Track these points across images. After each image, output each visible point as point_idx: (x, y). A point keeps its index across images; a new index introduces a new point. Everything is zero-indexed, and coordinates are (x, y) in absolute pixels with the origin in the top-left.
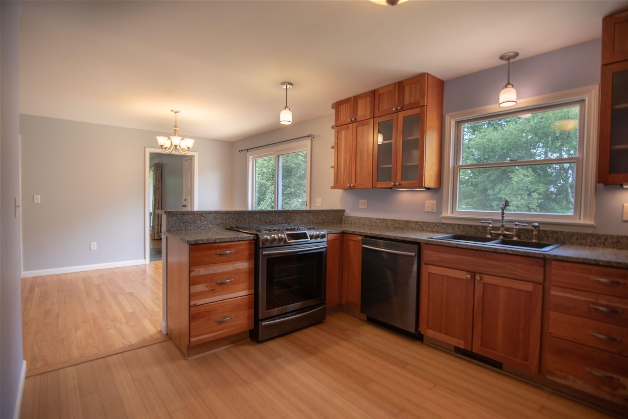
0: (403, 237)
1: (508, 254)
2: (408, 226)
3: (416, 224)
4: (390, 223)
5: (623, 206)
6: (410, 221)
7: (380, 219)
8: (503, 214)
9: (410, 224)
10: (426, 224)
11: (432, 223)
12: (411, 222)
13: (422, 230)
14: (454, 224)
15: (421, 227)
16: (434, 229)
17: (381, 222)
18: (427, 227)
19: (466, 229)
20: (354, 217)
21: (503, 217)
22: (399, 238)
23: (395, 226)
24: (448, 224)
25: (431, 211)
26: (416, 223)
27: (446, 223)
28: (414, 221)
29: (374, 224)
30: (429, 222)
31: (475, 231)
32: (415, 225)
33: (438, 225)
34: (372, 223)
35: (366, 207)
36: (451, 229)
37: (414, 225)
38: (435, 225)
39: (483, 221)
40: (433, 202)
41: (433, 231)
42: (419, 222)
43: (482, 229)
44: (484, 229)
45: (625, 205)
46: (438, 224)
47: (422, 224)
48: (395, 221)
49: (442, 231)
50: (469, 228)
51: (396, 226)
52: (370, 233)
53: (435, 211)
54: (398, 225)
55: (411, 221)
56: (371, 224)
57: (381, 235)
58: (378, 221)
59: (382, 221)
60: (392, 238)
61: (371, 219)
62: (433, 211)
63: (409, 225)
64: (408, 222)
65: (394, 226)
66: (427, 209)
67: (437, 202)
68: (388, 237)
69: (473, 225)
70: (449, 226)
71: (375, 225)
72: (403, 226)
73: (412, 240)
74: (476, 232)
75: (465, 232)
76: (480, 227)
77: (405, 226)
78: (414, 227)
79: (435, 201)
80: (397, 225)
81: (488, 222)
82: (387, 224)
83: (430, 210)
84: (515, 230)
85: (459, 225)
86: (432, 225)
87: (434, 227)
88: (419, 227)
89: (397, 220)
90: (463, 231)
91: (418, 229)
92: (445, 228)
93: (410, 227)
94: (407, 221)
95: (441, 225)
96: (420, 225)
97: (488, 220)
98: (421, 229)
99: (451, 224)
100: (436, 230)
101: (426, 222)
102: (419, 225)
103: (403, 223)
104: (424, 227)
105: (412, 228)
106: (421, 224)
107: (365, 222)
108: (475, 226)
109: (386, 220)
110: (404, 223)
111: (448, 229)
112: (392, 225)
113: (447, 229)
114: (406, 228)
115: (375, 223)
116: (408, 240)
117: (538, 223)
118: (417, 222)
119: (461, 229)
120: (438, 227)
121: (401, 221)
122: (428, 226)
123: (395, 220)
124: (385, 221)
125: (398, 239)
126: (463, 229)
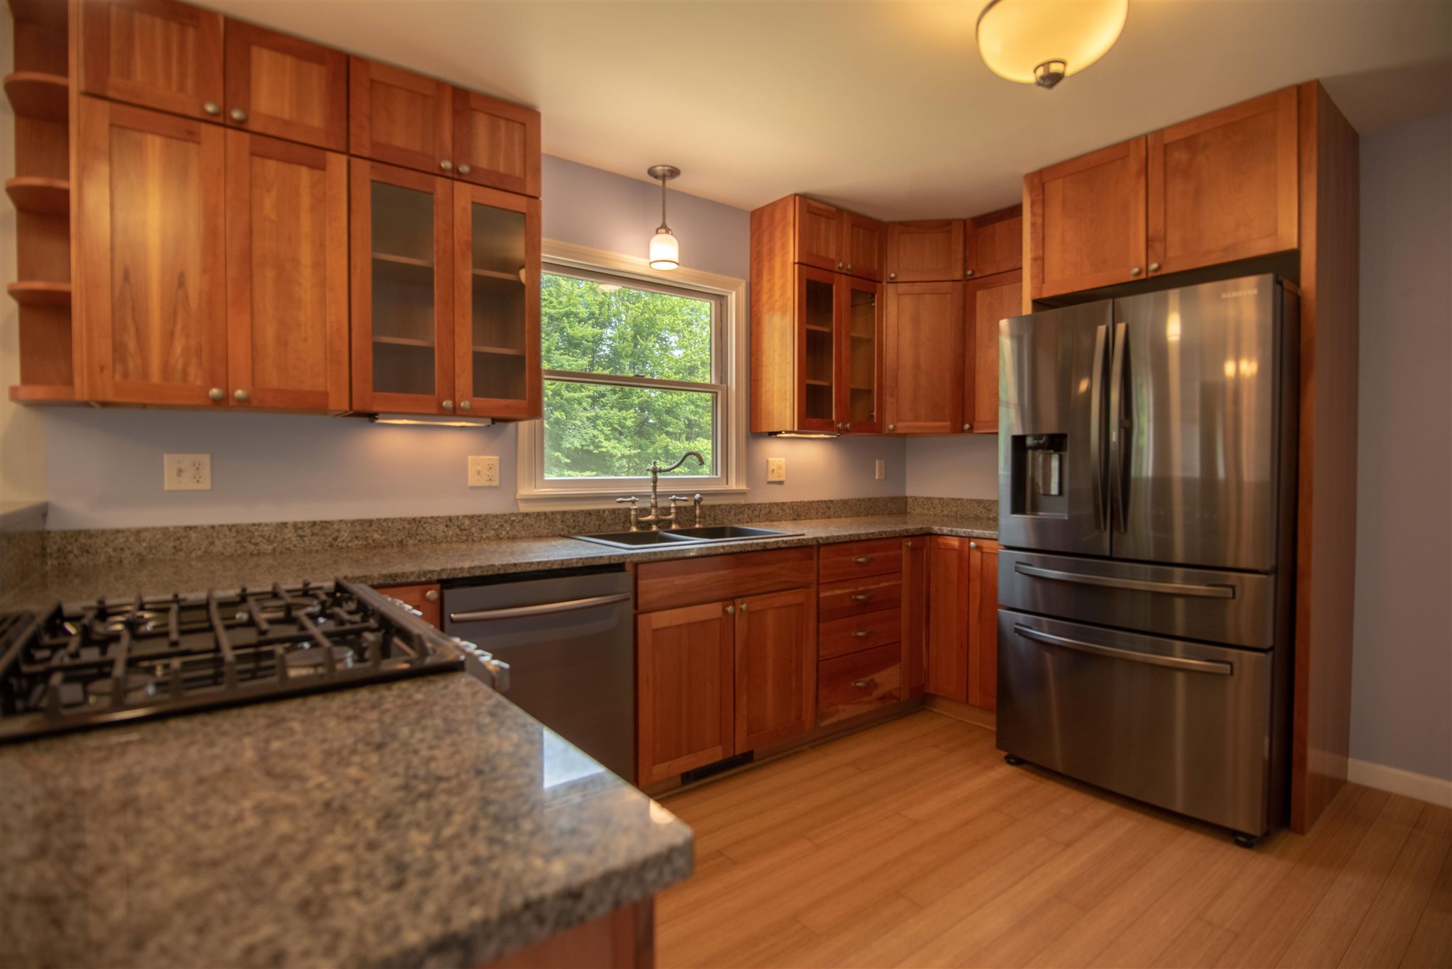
0: (587, 559)
1: (779, 549)
2: (422, 534)
3: (447, 526)
4: (345, 535)
5: (768, 461)
6: (426, 518)
7: (297, 526)
8: (655, 481)
9: (428, 527)
10: (479, 521)
11: (496, 516)
12: (431, 521)
13: (467, 540)
14: (553, 513)
15: (465, 533)
16: (504, 533)
17: (301, 537)
18: (482, 529)
19: (578, 522)
20: (138, 532)
21: (655, 487)
22: (577, 562)
23: (370, 541)
24: (538, 514)
25: (487, 484)
26: (449, 523)
27: (534, 513)
28: (442, 518)
29: (269, 548)
30: (487, 515)
31: (598, 523)
32: (446, 529)
33: (514, 521)
34: (256, 544)
35: (206, 484)
36: (547, 527)
37: (442, 527)
38: (506, 521)
39: (621, 499)
40: (490, 459)
41: (502, 536)
42: (458, 517)
43: (610, 517)
44: (613, 516)
45: (769, 459)
46: (513, 518)
47: (467, 522)
48: (371, 525)
49: (523, 533)
50: (585, 517)
51: (374, 540)
52: (471, 568)
53: (496, 483)
54: (383, 537)
55: (432, 518)
56: (251, 547)
57: (515, 565)
58: (289, 533)
59: (308, 532)
60: (556, 567)
61: (252, 529)
62: (493, 484)
63: (423, 532)
64: (418, 522)
65: (365, 543)
66: (472, 480)
67: (500, 460)
68: (541, 568)
69: (592, 510)
70: (541, 520)
71: (274, 550)
72: (401, 536)
73: (613, 562)
74: (600, 525)
75: (577, 527)
76: (607, 513)
77: (410, 536)
78: (440, 535)
79: (497, 457)
80: (376, 536)
81: (629, 499)
82: (335, 539)
83: (483, 482)
84: (673, 511)
85: (564, 513)
86: (497, 523)
87: (502, 526)
88: (459, 533)
89: (378, 520)
90: (574, 528)
91: (455, 539)
92: (532, 526)
93: (428, 537)
94: (414, 519)
95: (520, 518)
96: (463, 527)
97: (630, 497)
98: (464, 538)
99: (545, 514)
100: (508, 533)
101: (479, 516)
102: (458, 526)
103: (401, 527)
104: (473, 530)
105: (435, 537)
106: (463, 524)
107: (212, 543)
108: (598, 511)
109: (325, 525)
110: (407, 526)
111: (539, 527)
112: (357, 537)
113: (536, 526)
114: (411, 542)
115: (269, 541)
116: (602, 562)
117: (700, 494)
118: (450, 519)
119: (568, 523)
120: (515, 524)
121: (394, 520)
122: (486, 527)
123: (370, 522)
124: (323, 528)
125: (575, 565)
126: (574, 521)
